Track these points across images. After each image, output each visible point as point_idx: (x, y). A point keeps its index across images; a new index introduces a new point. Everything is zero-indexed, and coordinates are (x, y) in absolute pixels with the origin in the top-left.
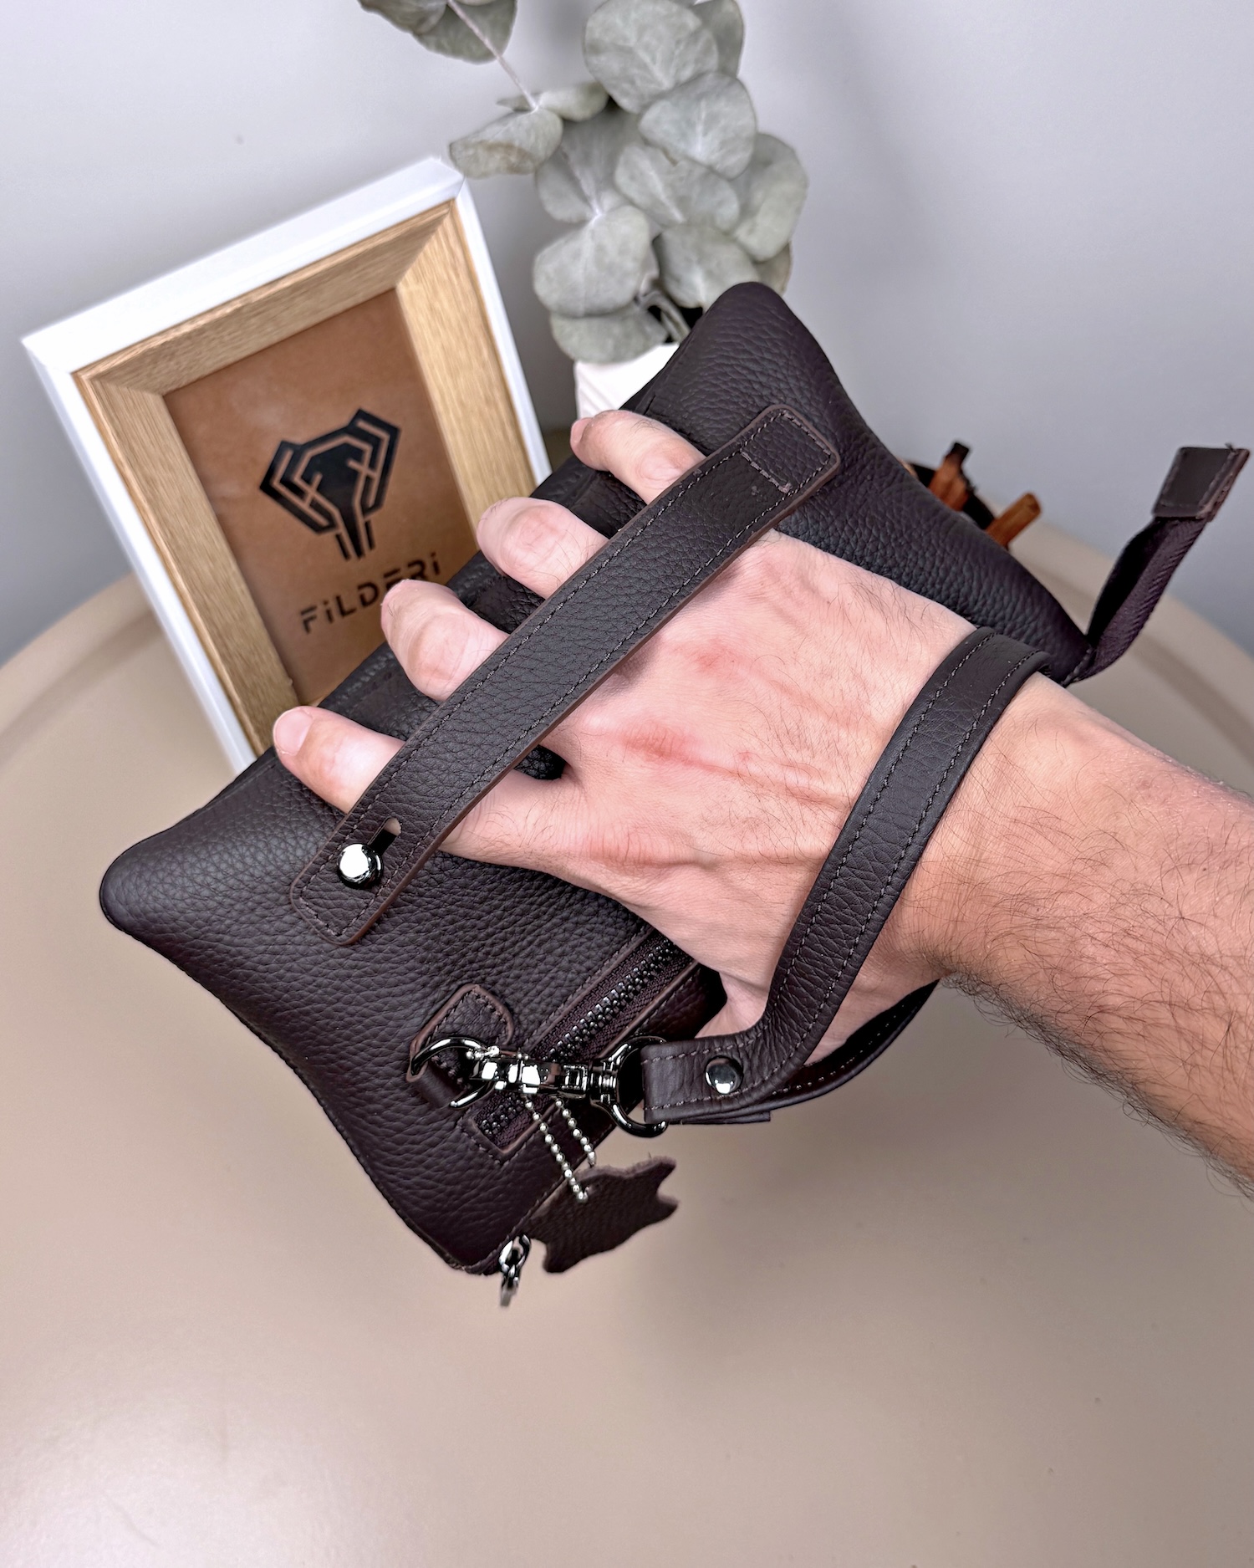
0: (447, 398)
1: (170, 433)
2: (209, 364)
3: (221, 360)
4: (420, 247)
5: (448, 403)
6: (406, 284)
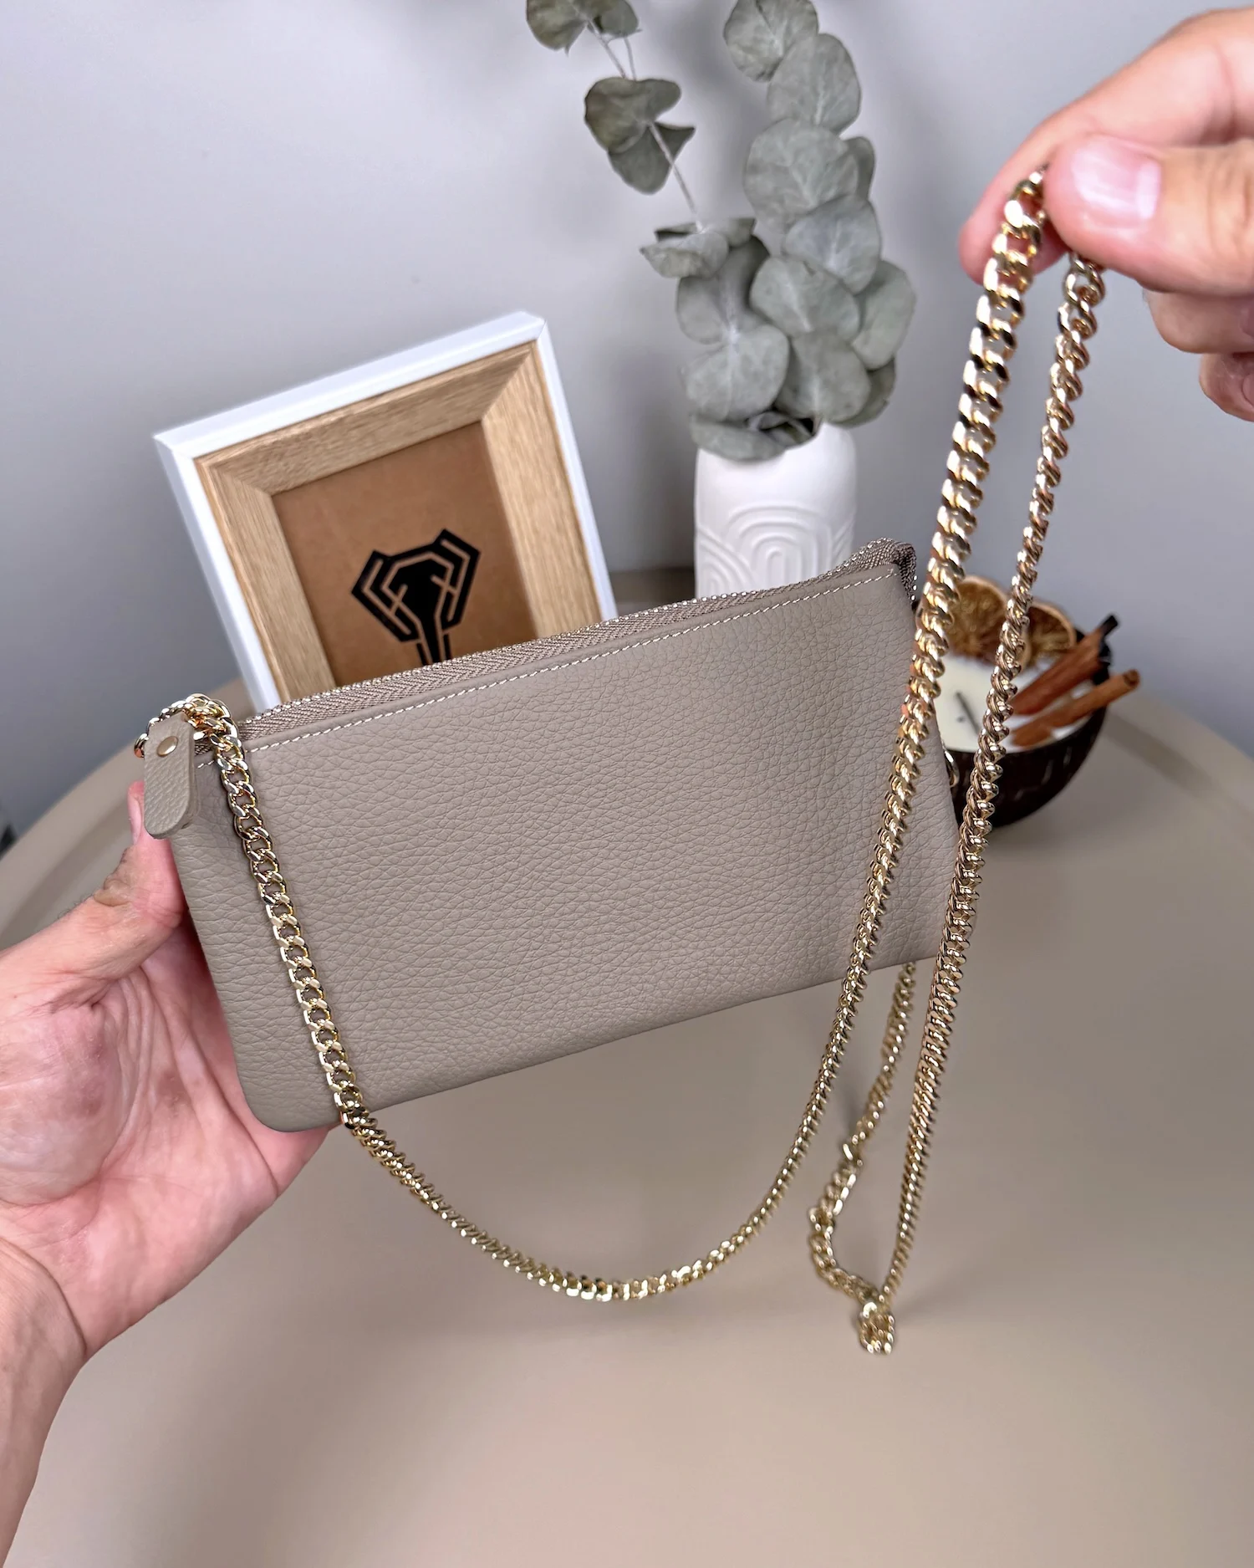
0: (524, 525)
1: (275, 528)
2: (314, 471)
4: (504, 382)
5: (525, 529)
6: (491, 418)
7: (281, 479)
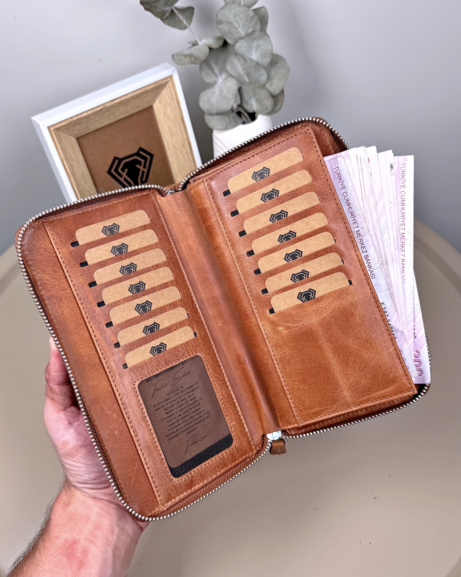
0: (169, 144)
2: (92, 128)
3: (95, 127)
4: (161, 91)
5: (170, 146)
6: (156, 105)
7: (80, 132)
